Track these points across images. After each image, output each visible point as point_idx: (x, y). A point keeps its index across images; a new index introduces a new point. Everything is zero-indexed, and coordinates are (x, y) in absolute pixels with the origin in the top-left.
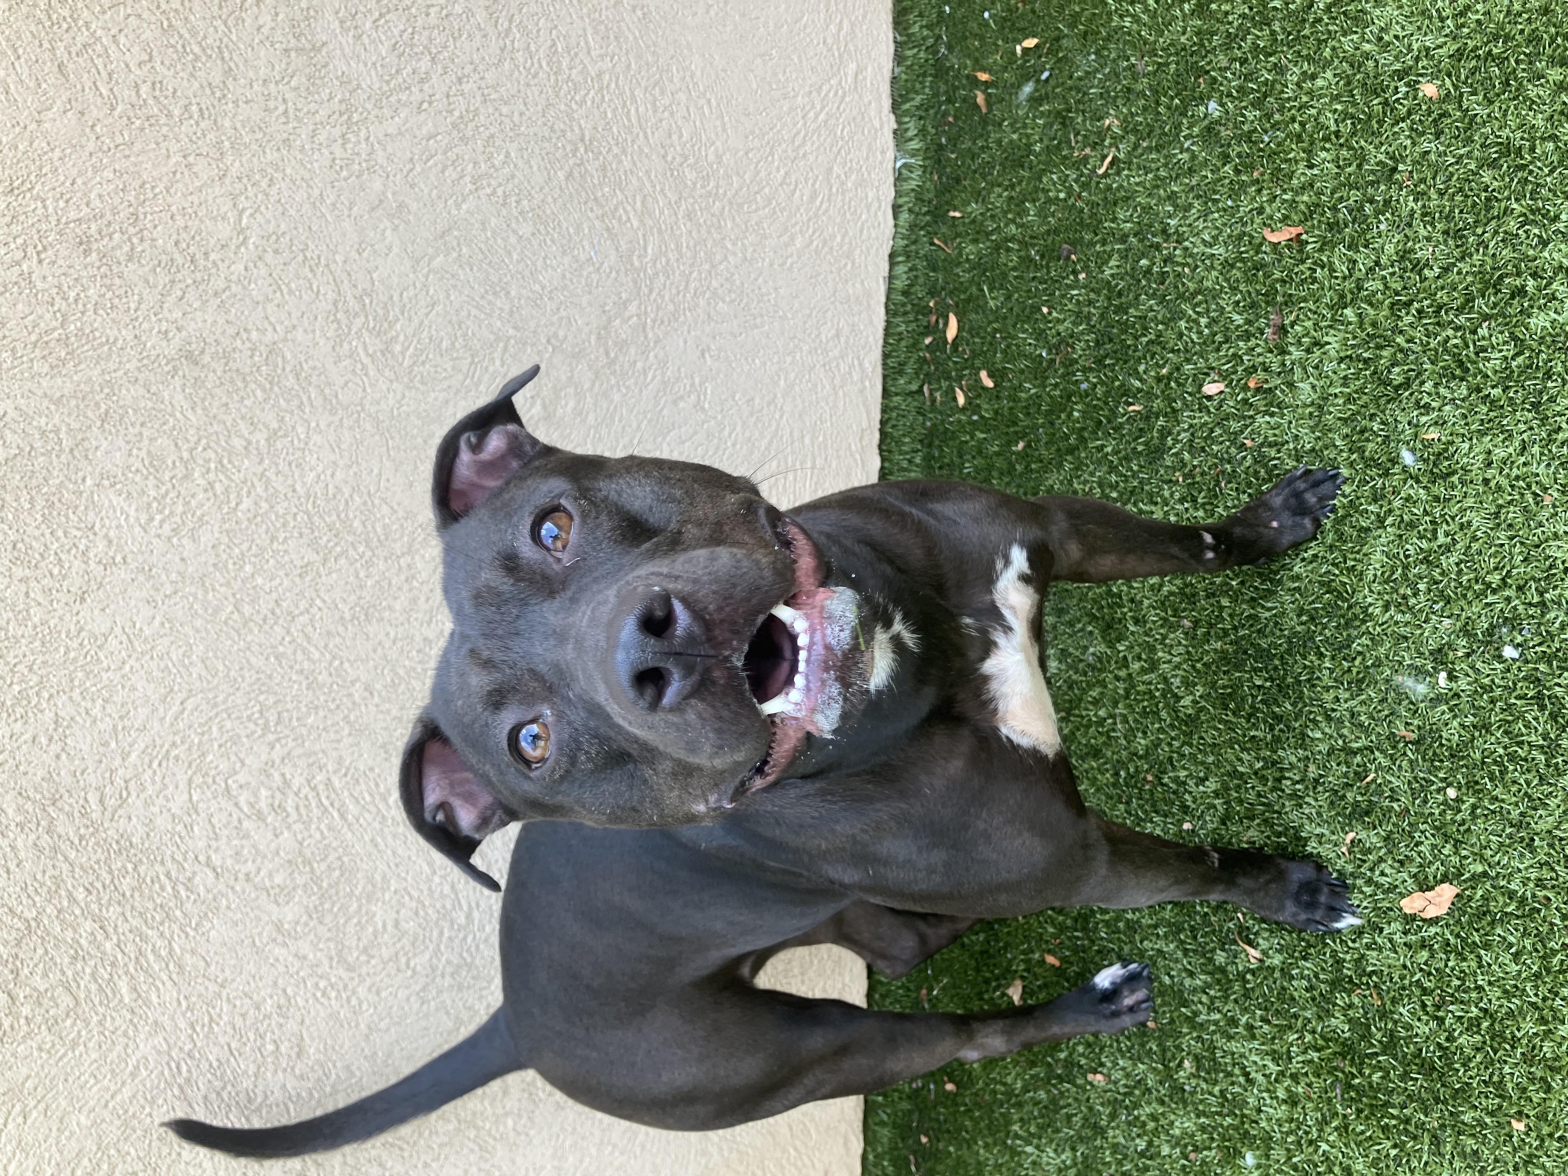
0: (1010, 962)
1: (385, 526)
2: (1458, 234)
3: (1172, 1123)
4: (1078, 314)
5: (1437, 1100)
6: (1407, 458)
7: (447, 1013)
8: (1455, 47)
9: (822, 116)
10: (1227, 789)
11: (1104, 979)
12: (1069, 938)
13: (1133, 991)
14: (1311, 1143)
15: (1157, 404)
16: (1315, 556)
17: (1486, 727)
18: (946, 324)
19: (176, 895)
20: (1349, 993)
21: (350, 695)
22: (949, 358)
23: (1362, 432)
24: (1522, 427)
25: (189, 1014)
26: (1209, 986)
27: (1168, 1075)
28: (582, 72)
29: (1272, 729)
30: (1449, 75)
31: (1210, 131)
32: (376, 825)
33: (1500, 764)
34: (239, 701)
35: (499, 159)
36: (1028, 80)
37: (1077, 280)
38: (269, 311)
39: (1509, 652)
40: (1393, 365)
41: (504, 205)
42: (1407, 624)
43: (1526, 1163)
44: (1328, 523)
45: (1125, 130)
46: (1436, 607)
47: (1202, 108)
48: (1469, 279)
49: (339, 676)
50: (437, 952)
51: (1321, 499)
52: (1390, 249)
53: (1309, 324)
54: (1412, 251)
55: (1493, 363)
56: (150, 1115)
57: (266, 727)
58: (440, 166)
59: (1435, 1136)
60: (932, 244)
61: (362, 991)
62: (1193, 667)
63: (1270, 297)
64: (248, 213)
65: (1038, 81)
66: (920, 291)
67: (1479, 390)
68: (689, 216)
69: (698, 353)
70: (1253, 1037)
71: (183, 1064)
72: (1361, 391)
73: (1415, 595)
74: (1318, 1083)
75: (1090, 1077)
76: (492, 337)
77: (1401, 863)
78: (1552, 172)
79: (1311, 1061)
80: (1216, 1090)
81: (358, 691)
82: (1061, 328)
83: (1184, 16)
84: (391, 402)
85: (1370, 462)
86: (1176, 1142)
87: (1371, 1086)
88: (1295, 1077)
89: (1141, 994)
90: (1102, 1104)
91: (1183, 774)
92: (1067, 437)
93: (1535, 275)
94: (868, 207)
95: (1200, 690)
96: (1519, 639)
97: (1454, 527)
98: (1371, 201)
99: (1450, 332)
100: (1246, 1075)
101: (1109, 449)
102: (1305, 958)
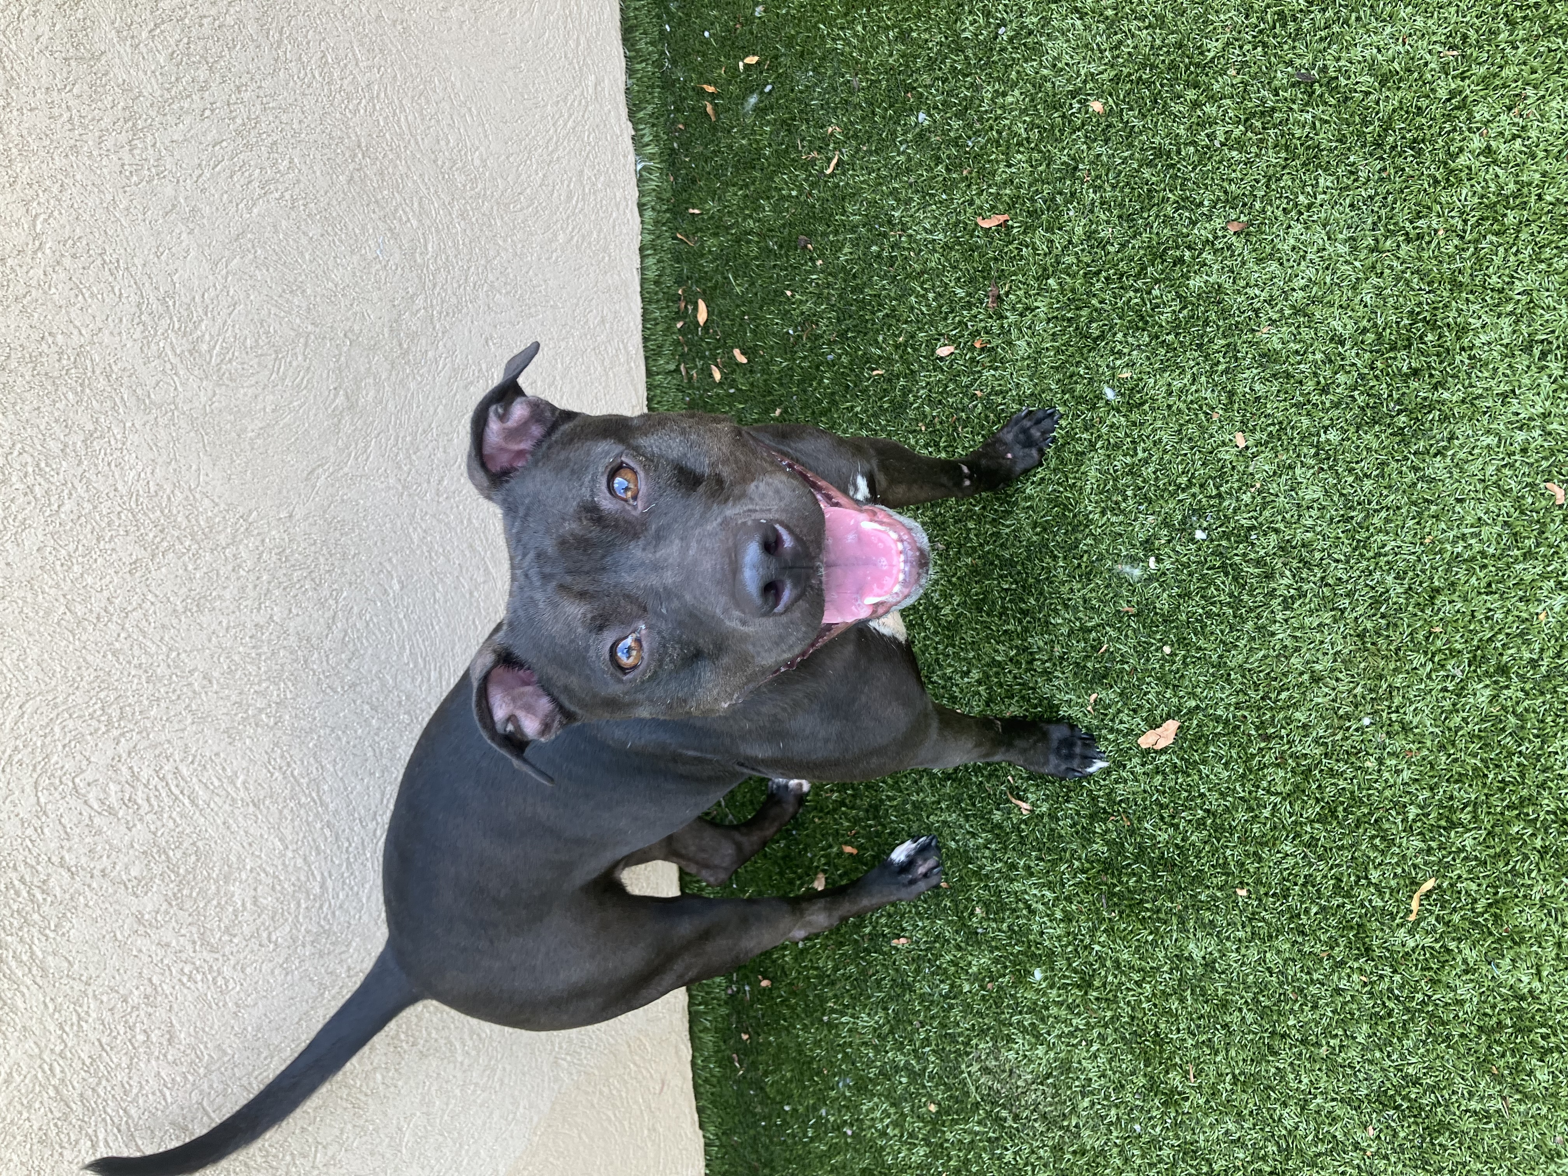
0: (811, 861)
1: (208, 520)
2: (1130, 218)
3: (970, 963)
4: (819, 296)
5: (1180, 889)
6: (1110, 394)
7: (311, 980)
8: (1113, 73)
9: (570, 124)
10: (988, 677)
11: (900, 854)
12: (864, 828)
13: (925, 860)
14: (1086, 947)
15: (897, 367)
16: (1042, 479)
17: (1188, 595)
18: (696, 309)
19: (32, 898)
20: (1105, 821)
21: (190, 684)
22: (702, 339)
23: (1071, 376)
24: (1192, 363)
25: (57, 1015)
26: (990, 842)
27: (962, 925)
28: (352, 82)
29: (1020, 622)
30: (1111, 95)
31: (922, 137)
32: (226, 807)
33: (1201, 621)
34: (80, 701)
35: (283, 165)
36: (752, 92)
37: (815, 266)
38: (73, 315)
39: (1200, 535)
40: (1091, 322)
41: (292, 208)
42: (1120, 524)
43: (1250, 920)
44: (1050, 452)
45: (846, 136)
46: (1142, 508)
47: (913, 118)
48: (1142, 252)
49: (176, 667)
50: (296, 923)
51: (1043, 433)
52: (1079, 230)
53: (1020, 293)
54: (1096, 231)
55: (1166, 316)
56: (28, 1119)
57: (109, 722)
58: (228, 172)
59: (1180, 917)
60: (675, 238)
61: (227, 971)
62: (949, 581)
63: (986, 272)
64: (43, 217)
65: (762, 93)
66: (668, 281)
67: (1157, 337)
68: (463, 215)
69: (483, 341)
70: (1032, 875)
71: (55, 1064)
72: (1067, 344)
73: (1124, 500)
74: (1087, 899)
75: (894, 942)
76: (293, 334)
77: (1135, 711)
78: (1194, 169)
79: (1081, 882)
80: (1005, 926)
81: (197, 681)
82: (804, 308)
83: (889, 41)
84: (203, 399)
85: (1080, 400)
86: (975, 978)
87: (1129, 891)
88: (1069, 899)
89: (931, 863)
90: (907, 964)
91: (949, 670)
92: (820, 402)
93: (1189, 248)
94: (617, 205)
95: (957, 600)
96: (1205, 524)
97: (1149, 443)
98: (1061, 193)
99: (1132, 294)
100: (1029, 907)
101: (858, 409)
102: (1067, 801)
